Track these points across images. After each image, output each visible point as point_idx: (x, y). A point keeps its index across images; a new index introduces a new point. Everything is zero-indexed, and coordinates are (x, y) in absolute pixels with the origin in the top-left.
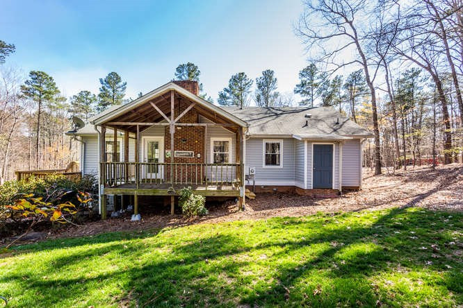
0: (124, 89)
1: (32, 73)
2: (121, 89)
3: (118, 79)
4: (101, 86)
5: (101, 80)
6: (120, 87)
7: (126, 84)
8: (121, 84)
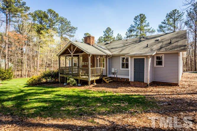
0: (113, 33)
1: (85, 34)
2: (111, 34)
3: (110, 29)
4: (104, 34)
5: (104, 31)
6: (111, 33)
7: (113, 31)
8: (111, 31)
